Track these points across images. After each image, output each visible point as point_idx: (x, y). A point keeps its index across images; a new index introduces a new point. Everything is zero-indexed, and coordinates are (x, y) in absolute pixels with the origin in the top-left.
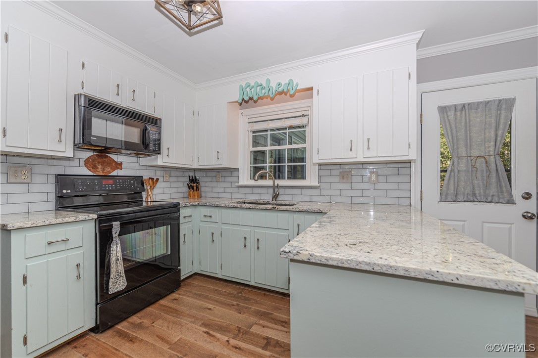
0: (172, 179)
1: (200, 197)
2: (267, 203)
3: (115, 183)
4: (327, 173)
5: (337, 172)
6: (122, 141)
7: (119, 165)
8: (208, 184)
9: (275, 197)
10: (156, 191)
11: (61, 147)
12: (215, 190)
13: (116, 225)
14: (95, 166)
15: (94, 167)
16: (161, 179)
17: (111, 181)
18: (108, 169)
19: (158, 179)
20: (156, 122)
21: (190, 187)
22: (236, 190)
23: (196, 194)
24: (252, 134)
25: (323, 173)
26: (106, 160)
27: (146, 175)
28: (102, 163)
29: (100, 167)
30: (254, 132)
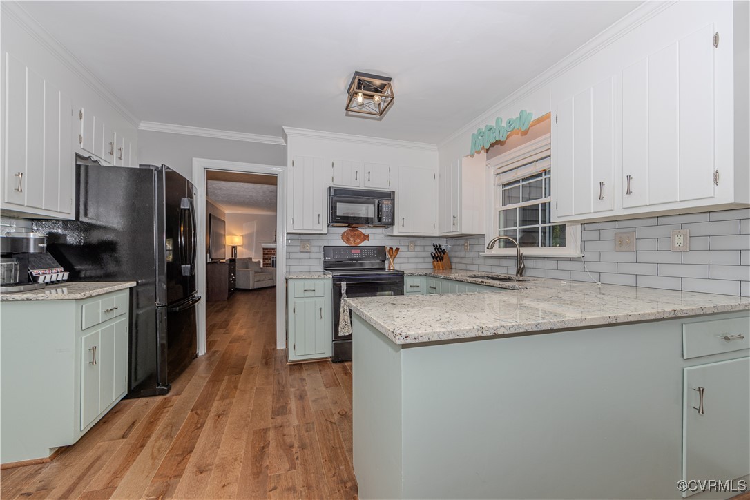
0: (418, 249)
1: (449, 268)
2: (509, 279)
3: (361, 252)
4: (595, 235)
5: (609, 234)
6: (368, 218)
7: (366, 237)
8: (458, 254)
9: (520, 271)
10: (396, 260)
11: (319, 227)
12: (464, 261)
13: (344, 284)
14: (348, 238)
15: (348, 240)
16: (402, 249)
17: (359, 251)
18: (358, 241)
19: (398, 249)
20: (390, 196)
21: (434, 257)
22: (481, 261)
23: (440, 265)
24: (501, 189)
25: (586, 236)
26: (357, 233)
27: (388, 244)
28: (354, 236)
29: (352, 239)
30: (504, 186)
